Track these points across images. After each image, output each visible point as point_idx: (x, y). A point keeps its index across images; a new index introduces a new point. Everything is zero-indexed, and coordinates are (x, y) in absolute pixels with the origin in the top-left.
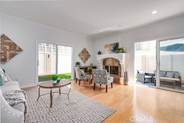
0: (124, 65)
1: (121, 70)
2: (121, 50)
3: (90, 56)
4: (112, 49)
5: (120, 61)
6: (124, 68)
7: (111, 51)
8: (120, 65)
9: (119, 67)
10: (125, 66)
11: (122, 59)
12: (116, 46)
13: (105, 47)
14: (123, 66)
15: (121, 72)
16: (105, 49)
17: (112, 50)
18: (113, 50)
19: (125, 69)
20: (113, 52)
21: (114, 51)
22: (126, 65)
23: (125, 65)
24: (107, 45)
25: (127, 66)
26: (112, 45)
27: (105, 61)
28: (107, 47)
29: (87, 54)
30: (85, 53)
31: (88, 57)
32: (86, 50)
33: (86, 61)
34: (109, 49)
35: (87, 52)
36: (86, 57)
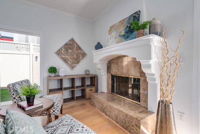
0: (157, 77)
1: (146, 89)
2: (147, 30)
3: (84, 55)
4: (123, 33)
5: (143, 62)
6: (156, 86)
7: (120, 38)
8: (143, 74)
9: (141, 81)
10: (162, 81)
11: (150, 58)
12: (132, 23)
13: (109, 31)
14: (154, 80)
15: (146, 96)
17: (122, 36)
18: (124, 36)
19: (162, 90)
22: (166, 77)
23: (161, 76)
24: (113, 26)
25: (167, 80)
26: (122, 23)
28: (114, 30)
29: (78, 50)
30: (72, 48)
31: (81, 58)
32: (75, 42)
33: (75, 65)
34: (116, 35)
35: (76, 47)
36: (75, 56)
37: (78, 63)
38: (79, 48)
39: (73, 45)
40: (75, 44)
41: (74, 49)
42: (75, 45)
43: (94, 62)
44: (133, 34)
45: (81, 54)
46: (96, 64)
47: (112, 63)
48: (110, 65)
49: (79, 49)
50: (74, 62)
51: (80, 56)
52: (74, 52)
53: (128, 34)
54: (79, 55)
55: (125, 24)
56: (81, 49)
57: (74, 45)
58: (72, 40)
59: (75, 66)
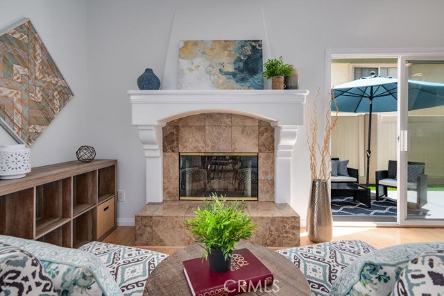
1: (269, 171)
3: (66, 94)
4: (230, 69)
7: (224, 78)
8: (263, 147)
9: (260, 160)
12: (249, 57)
13: (181, 50)
16: (185, 64)
17: (227, 73)
18: (234, 75)
20: (237, 85)
21: (243, 80)
24: (196, 43)
26: (225, 48)
27: (177, 128)
28: (200, 54)
29: (49, 75)
30: (29, 61)
31: (57, 103)
32: (36, 39)
33: (38, 128)
34: (210, 66)
35: (42, 62)
36: (39, 95)
37: (49, 120)
38: (50, 66)
39: (31, 51)
40: (37, 47)
41: (35, 65)
42: (39, 51)
43: (135, 122)
44: (256, 77)
45: (56, 89)
46: (139, 128)
47: (183, 127)
48: (178, 131)
49: (49, 70)
50: (35, 118)
51: (54, 97)
52: (36, 78)
53: (243, 75)
54: (50, 92)
55: (231, 51)
56: (58, 71)
57: (35, 51)
58: (28, 28)
59: (38, 134)
